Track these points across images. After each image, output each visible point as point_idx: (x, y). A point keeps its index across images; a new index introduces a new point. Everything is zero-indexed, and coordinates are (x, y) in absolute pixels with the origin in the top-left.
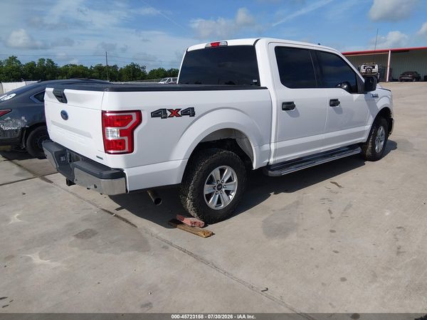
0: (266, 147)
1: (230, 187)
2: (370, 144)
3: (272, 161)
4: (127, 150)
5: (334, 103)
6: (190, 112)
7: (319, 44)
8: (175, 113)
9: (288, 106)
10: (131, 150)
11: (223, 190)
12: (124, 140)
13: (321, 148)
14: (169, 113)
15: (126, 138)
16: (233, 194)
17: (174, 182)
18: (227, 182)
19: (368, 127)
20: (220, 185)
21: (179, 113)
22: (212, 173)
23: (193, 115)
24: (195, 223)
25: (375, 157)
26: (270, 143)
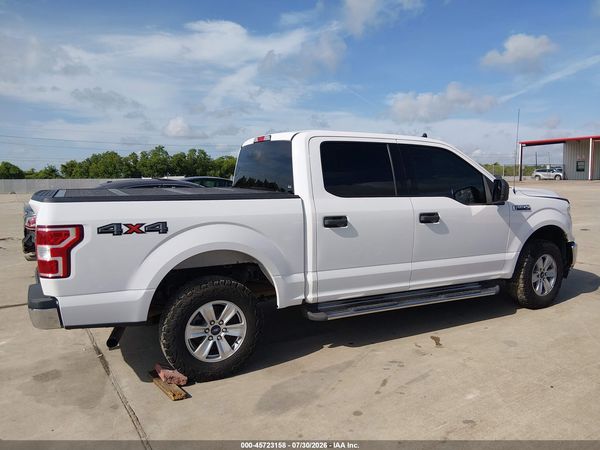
0: (298, 277)
1: (234, 331)
2: (521, 281)
3: (311, 298)
4: (61, 273)
5: (429, 218)
6: (161, 228)
7: (425, 136)
8: (134, 229)
9: (335, 222)
10: (67, 273)
11: (222, 334)
12: (56, 262)
13: (412, 283)
14: (125, 229)
15: (60, 260)
16: (240, 342)
17: (135, 319)
18: (229, 323)
19: (512, 254)
20: (216, 327)
21: (142, 229)
22: (201, 310)
23: (165, 230)
24: (171, 378)
25: (536, 303)
26: (305, 273)
